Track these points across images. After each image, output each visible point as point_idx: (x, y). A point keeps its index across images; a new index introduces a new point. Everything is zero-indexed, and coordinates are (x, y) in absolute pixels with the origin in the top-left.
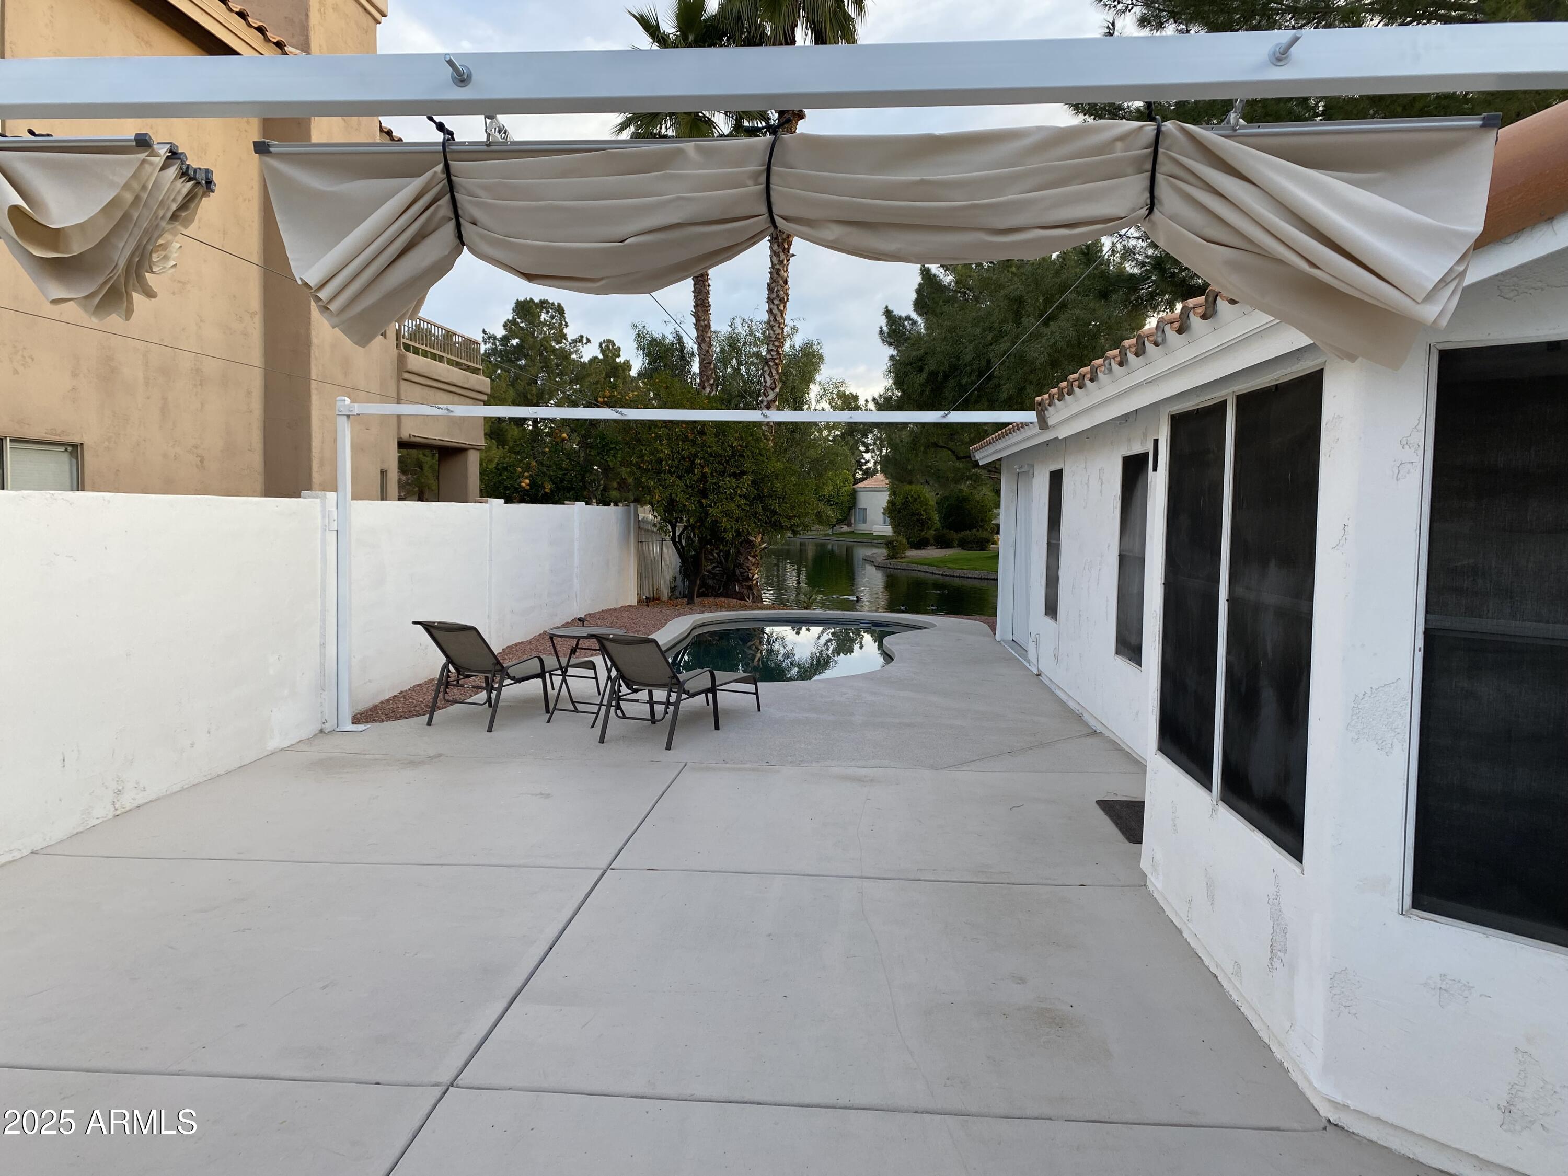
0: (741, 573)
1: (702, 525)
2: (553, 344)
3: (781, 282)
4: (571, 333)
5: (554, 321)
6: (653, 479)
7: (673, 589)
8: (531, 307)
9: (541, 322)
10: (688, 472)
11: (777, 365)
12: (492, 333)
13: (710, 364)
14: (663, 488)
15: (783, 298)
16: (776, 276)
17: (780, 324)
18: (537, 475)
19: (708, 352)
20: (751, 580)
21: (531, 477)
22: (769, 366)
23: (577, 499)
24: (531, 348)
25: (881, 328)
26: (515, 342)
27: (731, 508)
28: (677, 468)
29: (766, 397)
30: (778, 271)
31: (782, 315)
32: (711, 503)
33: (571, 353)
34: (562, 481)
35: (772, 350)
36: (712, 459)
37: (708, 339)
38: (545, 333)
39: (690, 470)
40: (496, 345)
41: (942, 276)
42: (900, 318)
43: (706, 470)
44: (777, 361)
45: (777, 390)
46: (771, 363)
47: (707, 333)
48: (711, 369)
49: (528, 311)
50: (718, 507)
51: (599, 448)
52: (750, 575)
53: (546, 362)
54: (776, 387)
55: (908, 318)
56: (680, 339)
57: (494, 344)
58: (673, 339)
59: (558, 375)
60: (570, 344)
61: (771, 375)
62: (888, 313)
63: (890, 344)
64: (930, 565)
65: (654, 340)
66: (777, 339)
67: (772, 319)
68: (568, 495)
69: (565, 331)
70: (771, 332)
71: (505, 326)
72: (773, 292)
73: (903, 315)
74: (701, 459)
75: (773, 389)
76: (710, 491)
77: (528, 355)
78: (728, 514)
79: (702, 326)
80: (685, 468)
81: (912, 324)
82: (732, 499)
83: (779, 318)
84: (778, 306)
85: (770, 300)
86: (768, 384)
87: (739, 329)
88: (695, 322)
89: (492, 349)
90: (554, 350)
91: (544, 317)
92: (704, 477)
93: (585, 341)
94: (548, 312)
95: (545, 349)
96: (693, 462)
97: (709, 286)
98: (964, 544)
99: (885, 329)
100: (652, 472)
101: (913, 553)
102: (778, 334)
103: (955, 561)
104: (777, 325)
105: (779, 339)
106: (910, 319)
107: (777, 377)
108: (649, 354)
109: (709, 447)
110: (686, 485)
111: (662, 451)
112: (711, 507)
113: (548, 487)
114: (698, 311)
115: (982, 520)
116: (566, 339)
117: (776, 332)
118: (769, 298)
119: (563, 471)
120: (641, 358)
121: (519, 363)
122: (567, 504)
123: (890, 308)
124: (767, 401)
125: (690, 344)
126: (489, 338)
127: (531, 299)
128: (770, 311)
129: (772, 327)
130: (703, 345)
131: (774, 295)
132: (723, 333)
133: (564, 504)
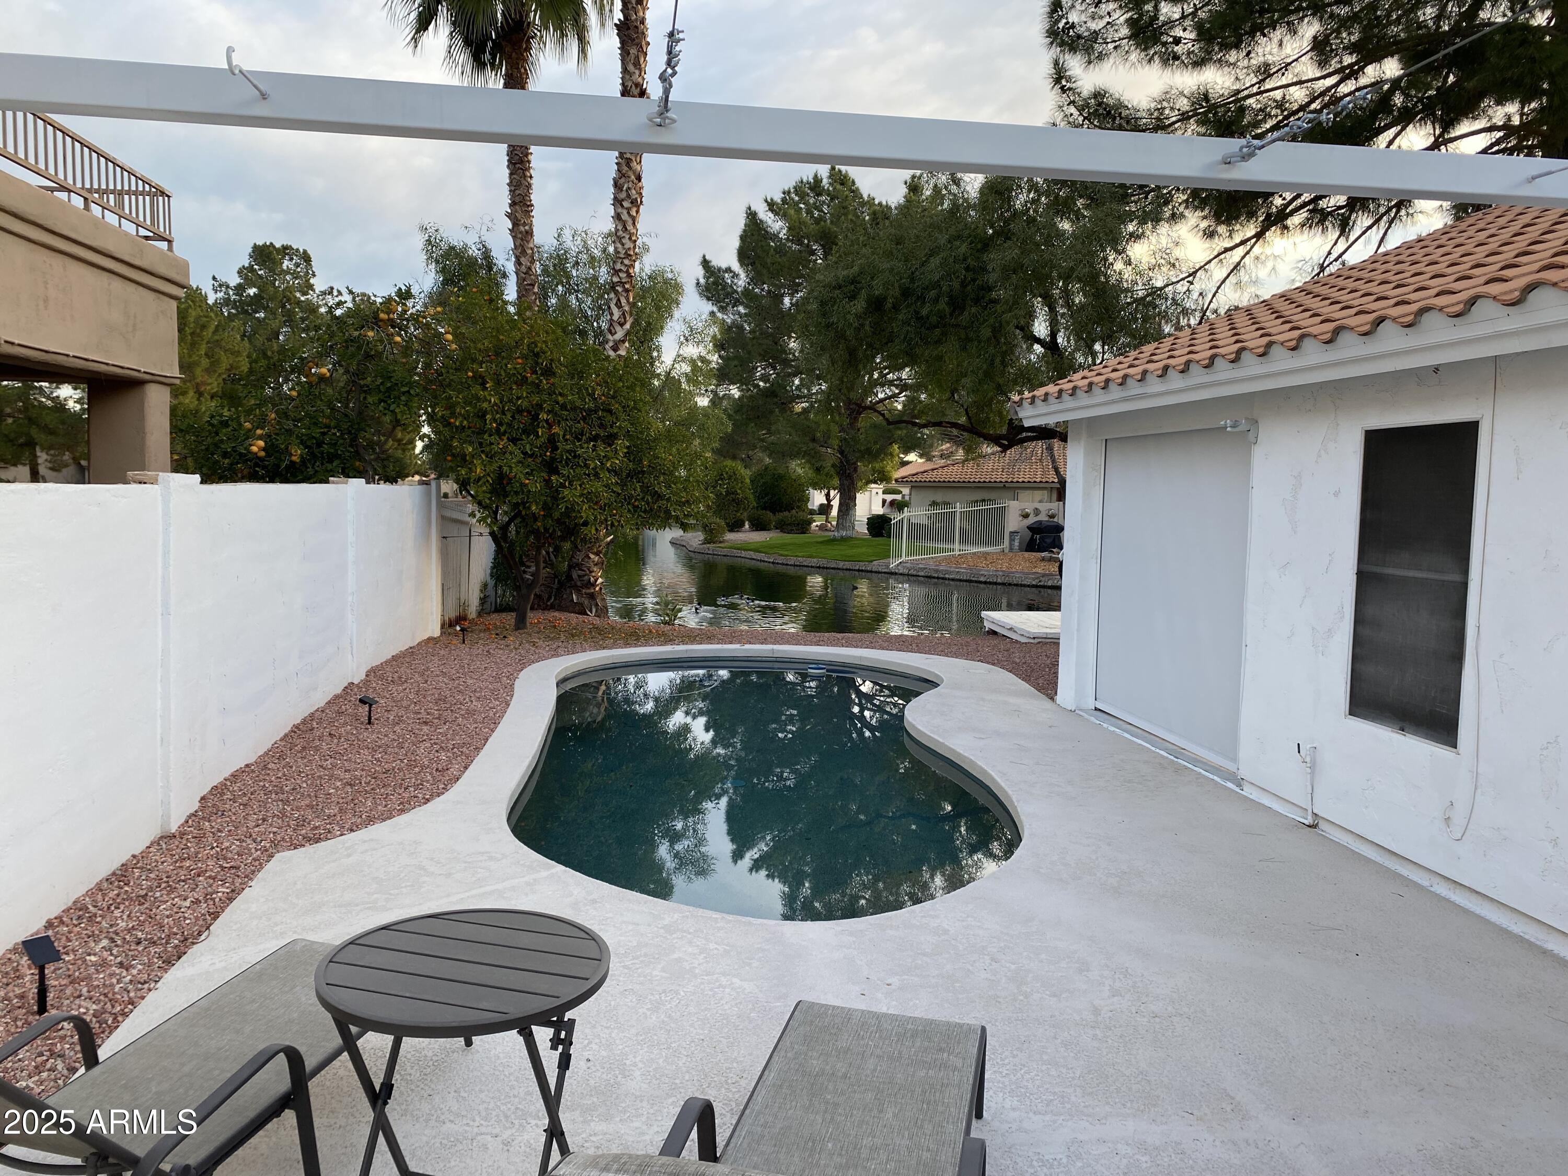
0: (579, 576)
1: (549, 515)
2: (298, 295)
3: (633, 177)
4: (319, 284)
5: (299, 270)
6: (471, 443)
7: (483, 600)
8: (271, 253)
9: (283, 270)
10: (526, 432)
11: (627, 291)
12: (224, 280)
13: (533, 285)
14: (487, 456)
15: (636, 199)
16: (626, 168)
17: (631, 235)
18: (277, 434)
19: (530, 268)
20: (594, 585)
21: (266, 437)
22: (616, 293)
23: (348, 472)
24: (271, 299)
25: (698, 280)
26: (252, 291)
27: (596, 489)
28: (510, 425)
29: (612, 335)
30: (628, 162)
31: (634, 223)
32: (565, 481)
33: (319, 306)
34: (319, 444)
35: (620, 270)
36: (566, 413)
37: (529, 252)
38: (288, 282)
39: (530, 430)
40: (228, 294)
41: (770, 222)
42: (719, 269)
43: (556, 429)
44: (627, 286)
45: (628, 326)
46: (619, 289)
47: (528, 242)
48: (534, 293)
49: (268, 257)
50: (576, 489)
51: (380, 391)
52: (592, 579)
53: (289, 316)
54: (625, 322)
55: (728, 270)
56: (487, 254)
57: (226, 293)
58: (477, 251)
59: (304, 330)
60: (318, 296)
61: (619, 306)
62: (705, 263)
63: (708, 299)
64: (756, 550)
65: (452, 248)
66: (628, 256)
67: (620, 227)
68: (329, 467)
69: (312, 281)
70: (619, 245)
71: (240, 272)
72: (622, 190)
73: (724, 266)
74: (549, 412)
75: (622, 325)
76: (561, 462)
77: (268, 306)
78: (589, 497)
79: (521, 232)
80: (522, 426)
81: (733, 277)
82: (597, 475)
83: (630, 227)
84: (628, 209)
85: (617, 202)
86: (615, 317)
87: (569, 243)
88: (510, 226)
89: (224, 299)
90: (299, 302)
91: (286, 264)
92: (552, 442)
93: (335, 293)
94: (291, 259)
95: (289, 300)
96: (535, 418)
97: (531, 177)
98: (782, 527)
99: (702, 281)
100: (469, 432)
101: (730, 536)
102: (629, 249)
103: (783, 546)
104: (628, 237)
105: (630, 255)
106: (731, 271)
107: (627, 308)
108: (443, 271)
109: (560, 394)
110: (525, 453)
111: (485, 400)
112: (565, 487)
113: (297, 453)
114: (516, 211)
115: (799, 500)
116: (314, 290)
117: (626, 246)
118: (615, 199)
119: (321, 428)
120: (433, 274)
121: (257, 315)
122: (333, 483)
123: (707, 258)
124: (614, 341)
125: (504, 259)
126: (221, 286)
127: (271, 244)
128: (618, 217)
129: (620, 239)
130: (522, 260)
131: (623, 195)
132: (547, 248)
133: (327, 482)
